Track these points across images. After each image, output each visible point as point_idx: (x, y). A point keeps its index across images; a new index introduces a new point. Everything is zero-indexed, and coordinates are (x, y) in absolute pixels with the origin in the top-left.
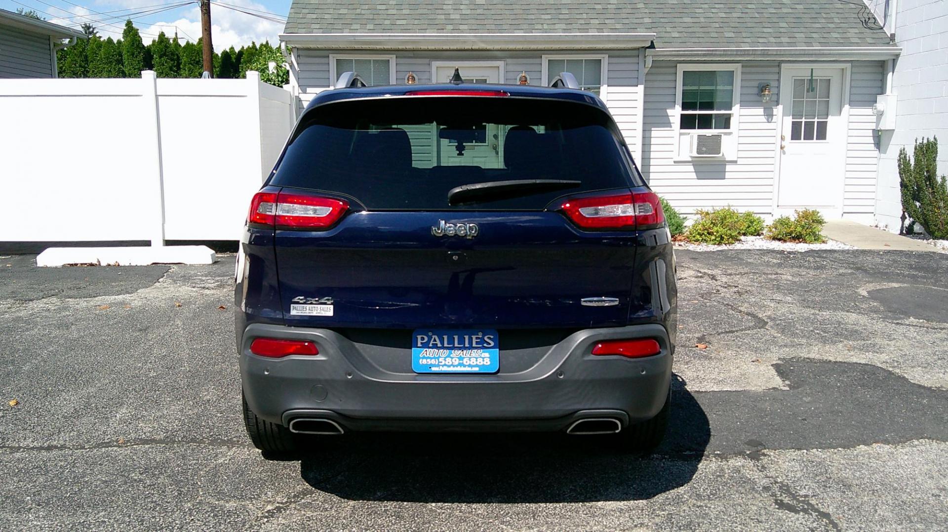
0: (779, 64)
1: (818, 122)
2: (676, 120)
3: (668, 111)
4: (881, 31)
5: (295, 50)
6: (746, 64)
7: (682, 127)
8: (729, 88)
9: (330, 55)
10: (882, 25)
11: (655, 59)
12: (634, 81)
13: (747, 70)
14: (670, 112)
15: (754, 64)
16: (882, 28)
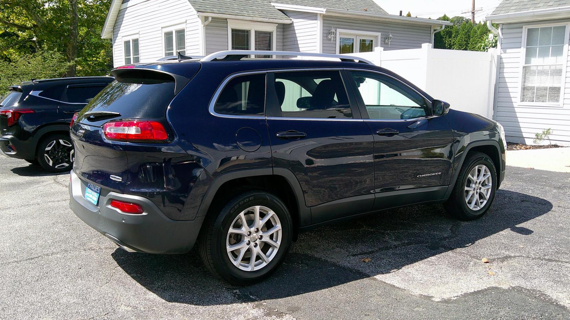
5: (501, 25)
9: (524, 26)
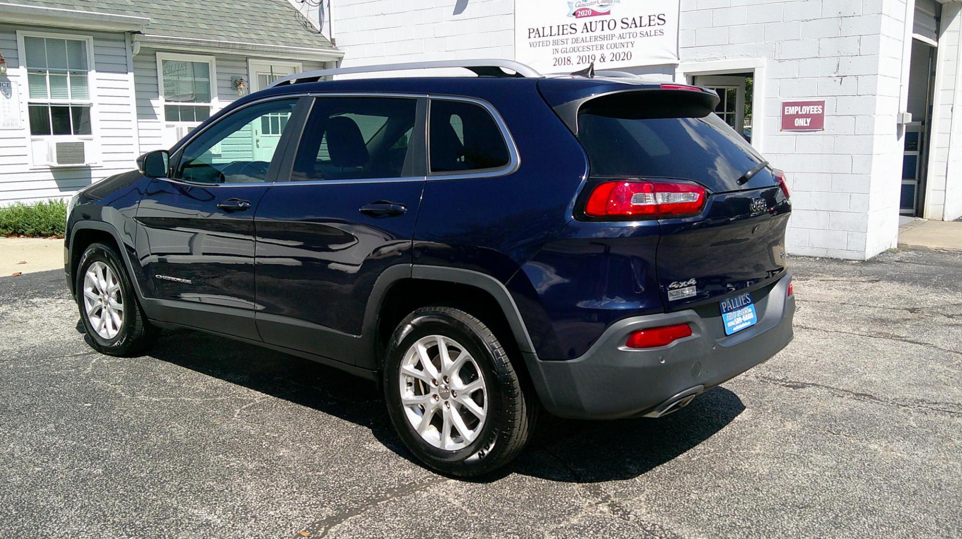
0: (247, 59)
1: (281, 117)
2: (160, 112)
3: (151, 101)
4: (319, 35)
6: (220, 58)
7: (167, 120)
8: (206, 80)
10: (319, 29)
11: (142, 45)
12: (124, 68)
13: (220, 63)
14: (154, 102)
15: (227, 58)
16: (320, 33)
